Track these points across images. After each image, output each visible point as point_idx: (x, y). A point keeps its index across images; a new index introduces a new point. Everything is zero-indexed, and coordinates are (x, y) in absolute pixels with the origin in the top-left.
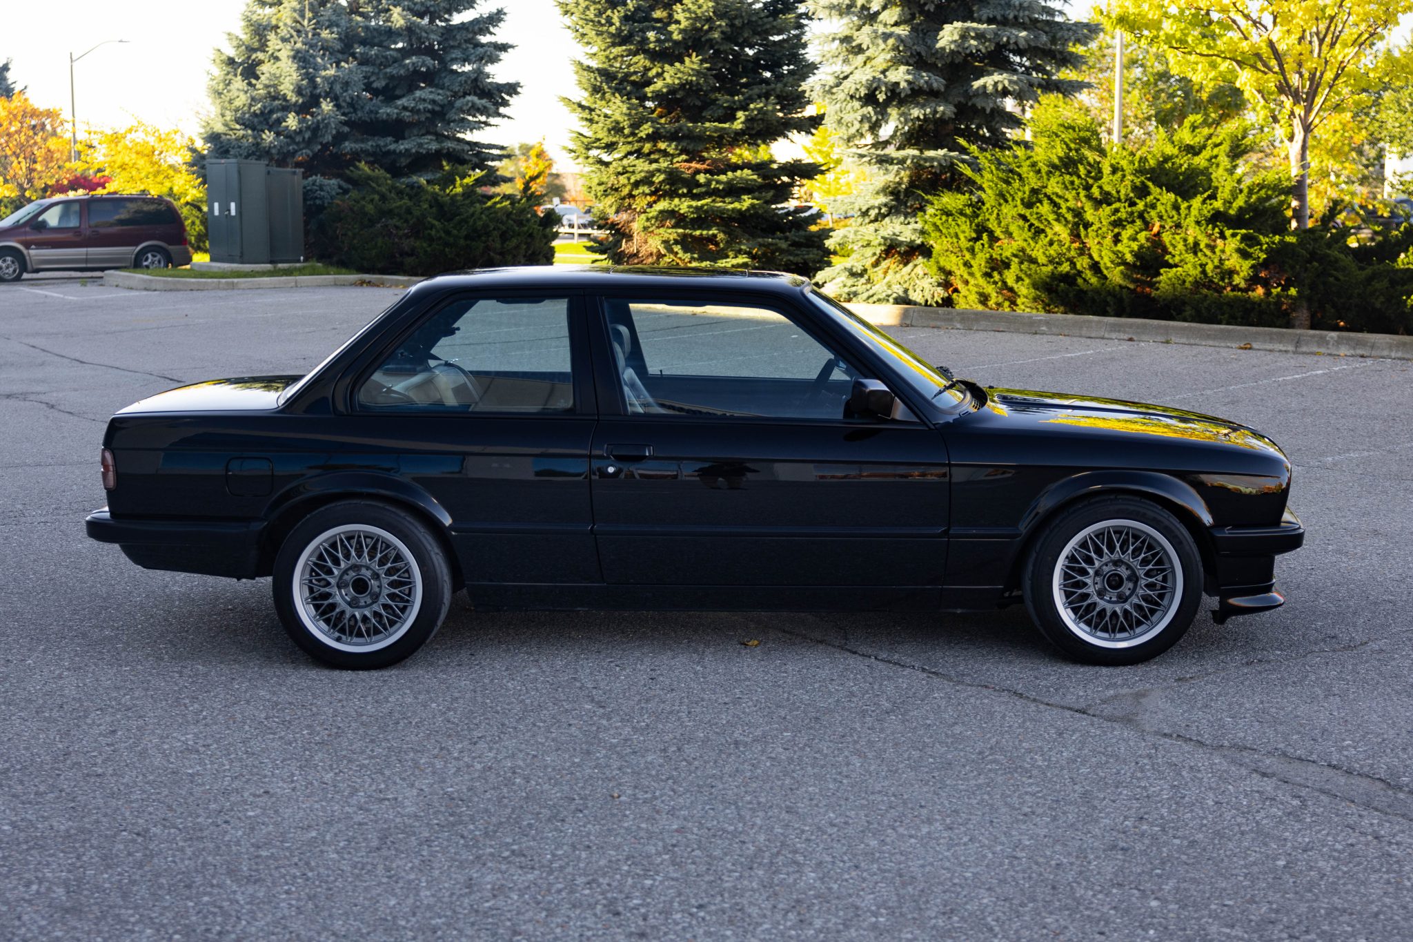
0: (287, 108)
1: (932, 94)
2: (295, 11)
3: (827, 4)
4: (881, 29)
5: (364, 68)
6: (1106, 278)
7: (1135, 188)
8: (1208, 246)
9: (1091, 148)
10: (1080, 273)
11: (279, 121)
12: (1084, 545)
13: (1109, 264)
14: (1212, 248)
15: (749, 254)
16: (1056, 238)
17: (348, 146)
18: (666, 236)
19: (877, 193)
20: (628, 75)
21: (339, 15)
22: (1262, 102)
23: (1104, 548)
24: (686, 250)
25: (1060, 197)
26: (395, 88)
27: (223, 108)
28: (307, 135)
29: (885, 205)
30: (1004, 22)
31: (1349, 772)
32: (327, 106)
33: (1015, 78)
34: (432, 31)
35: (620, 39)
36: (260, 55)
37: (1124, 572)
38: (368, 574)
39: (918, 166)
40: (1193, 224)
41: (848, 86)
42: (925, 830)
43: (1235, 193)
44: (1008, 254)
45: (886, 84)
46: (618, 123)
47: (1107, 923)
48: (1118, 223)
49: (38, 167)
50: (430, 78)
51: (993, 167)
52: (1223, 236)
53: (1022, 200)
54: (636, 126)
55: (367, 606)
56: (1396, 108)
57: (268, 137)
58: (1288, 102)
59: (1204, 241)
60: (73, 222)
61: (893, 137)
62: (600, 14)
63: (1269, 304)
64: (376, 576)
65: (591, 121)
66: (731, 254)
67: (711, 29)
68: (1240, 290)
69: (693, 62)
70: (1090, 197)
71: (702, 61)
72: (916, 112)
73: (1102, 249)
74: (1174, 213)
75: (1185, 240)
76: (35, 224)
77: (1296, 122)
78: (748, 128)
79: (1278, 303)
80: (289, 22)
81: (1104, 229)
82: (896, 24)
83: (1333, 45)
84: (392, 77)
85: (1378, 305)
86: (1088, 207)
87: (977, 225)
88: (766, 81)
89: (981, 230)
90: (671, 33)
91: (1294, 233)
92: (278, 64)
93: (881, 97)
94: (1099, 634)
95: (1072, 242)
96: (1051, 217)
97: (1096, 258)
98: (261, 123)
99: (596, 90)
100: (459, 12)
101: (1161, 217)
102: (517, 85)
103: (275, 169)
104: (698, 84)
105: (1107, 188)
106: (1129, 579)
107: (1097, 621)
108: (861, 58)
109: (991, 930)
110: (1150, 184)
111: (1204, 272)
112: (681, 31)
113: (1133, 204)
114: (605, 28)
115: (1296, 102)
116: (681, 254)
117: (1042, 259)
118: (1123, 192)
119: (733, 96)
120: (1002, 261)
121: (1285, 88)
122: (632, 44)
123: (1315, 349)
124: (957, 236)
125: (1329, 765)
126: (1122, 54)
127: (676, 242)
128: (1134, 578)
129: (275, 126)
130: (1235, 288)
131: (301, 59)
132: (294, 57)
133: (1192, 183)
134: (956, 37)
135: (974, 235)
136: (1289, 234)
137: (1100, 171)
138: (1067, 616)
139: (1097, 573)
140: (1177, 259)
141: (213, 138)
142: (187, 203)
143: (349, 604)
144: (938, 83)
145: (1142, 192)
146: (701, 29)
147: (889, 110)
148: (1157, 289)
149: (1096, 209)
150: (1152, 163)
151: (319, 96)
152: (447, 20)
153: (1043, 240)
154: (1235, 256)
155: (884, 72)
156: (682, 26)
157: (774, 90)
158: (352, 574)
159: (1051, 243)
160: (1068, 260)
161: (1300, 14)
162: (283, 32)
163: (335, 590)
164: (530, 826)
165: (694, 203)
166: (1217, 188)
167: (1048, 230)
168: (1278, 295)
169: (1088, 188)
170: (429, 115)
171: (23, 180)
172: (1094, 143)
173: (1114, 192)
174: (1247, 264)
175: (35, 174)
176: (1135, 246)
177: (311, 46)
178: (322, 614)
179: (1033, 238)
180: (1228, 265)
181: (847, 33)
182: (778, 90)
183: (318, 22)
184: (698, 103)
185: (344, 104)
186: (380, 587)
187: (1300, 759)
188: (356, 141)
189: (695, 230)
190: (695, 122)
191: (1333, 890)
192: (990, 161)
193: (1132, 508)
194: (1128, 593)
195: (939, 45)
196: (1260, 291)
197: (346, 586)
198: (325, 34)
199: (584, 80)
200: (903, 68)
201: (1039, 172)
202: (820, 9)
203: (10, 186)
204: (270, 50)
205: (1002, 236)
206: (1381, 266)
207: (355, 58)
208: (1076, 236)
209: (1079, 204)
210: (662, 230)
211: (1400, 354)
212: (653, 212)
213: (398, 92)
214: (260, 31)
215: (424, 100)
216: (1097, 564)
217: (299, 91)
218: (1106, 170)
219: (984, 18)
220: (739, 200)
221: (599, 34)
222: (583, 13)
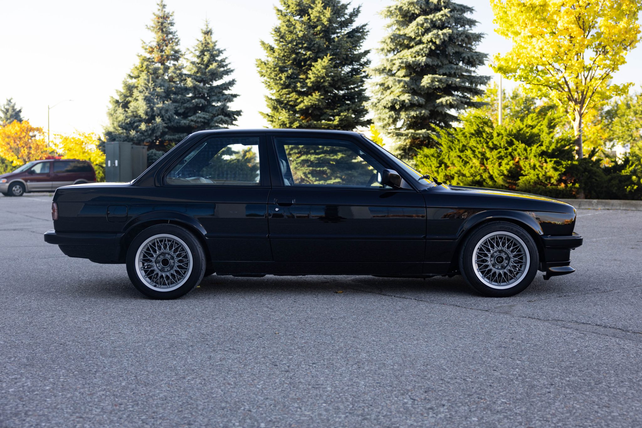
0: (141, 121)
1: (420, 106)
2: (145, 80)
3: (374, 68)
4: (397, 79)
5: (175, 104)
6: (495, 182)
7: (507, 142)
8: (540, 166)
9: (488, 126)
10: (484, 180)
11: (137, 126)
12: (486, 243)
13: (497, 176)
14: (541, 167)
15: (341, 178)
16: (474, 165)
17: (167, 137)
18: (305, 171)
19: (396, 150)
20: (288, 102)
21: (164, 82)
22: (561, 105)
23: (495, 244)
24: (313, 176)
25: (475, 147)
26: (187, 113)
27: (114, 121)
28: (150, 132)
29: (400, 155)
30: (450, 75)
31: (605, 327)
32: (158, 120)
33: (455, 98)
34: (204, 89)
35: (285, 86)
36: (130, 99)
37: (504, 256)
38: (169, 257)
39: (414, 138)
40: (533, 157)
41: (383, 103)
42: (415, 342)
43: (551, 143)
44: (453, 172)
45: (399, 101)
46: (284, 122)
47: (497, 367)
48: (500, 158)
49: (33, 152)
50: (203, 109)
51: (446, 136)
52: (546, 162)
53: (459, 149)
54: (291, 123)
55: (168, 271)
56: (620, 125)
57: (133, 133)
58: (572, 104)
59: (538, 164)
60: (47, 171)
61: (403, 125)
62: (276, 75)
63: (567, 191)
64: (172, 258)
65: (272, 121)
66: (333, 178)
67: (324, 81)
68: (554, 185)
69: (316, 95)
70: (488, 147)
71: (320, 95)
72: (413, 113)
73: (494, 169)
74: (525, 152)
75: (530, 164)
76: (30, 172)
77: (576, 113)
78: (340, 124)
79: (571, 190)
80: (143, 84)
81: (495, 161)
82: (404, 76)
83: (591, 80)
84: (187, 108)
85: (614, 191)
86: (487, 151)
87: (440, 161)
88: (348, 104)
89: (441, 163)
90: (307, 83)
91: (577, 160)
92: (138, 102)
93: (397, 107)
94: (493, 283)
95: (481, 166)
96: (472, 156)
97: (491, 173)
98: (129, 127)
99: (275, 108)
100: (216, 81)
101: (519, 155)
102: (241, 111)
103: (135, 146)
104: (319, 105)
105: (495, 143)
106: (506, 259)
107: (492, 277)
108: (389, 91)
109: (445, 369)
110: (514, 140)
111: (538, 178)
112: (311, 82)
113: (507, 149)
114: (278, 82)
115: (576, 104)
116: (311, 178)
117: (468, 174)
118: (502, 144)
119: (334, 110)
120: (451, 176)
121: (570, 99)
122: (290, 88)
123: (587, 207)
124: (431, 166)
125: (596, 325)
126: (501, 104)
127: (309, 173)
128: (508, 258)
129: (136, 128)
130: (552, 184)
131: (148, 100)
132: (145, 99)
133: (532, 140)
134: (429, 81)
135: (438, 165)
136: (575, 161)
137: (492, 136)
138: (479, 275)
139: (492, 256)
140: (526, 172)
141: (109, 134)
142: (97, 165)
143: (160, 270)
144: (422, 101)
145: (511, 143)
146: (320, 82)
147: (401, 113)
148: (518, 186)
149: (491, 152)
150: (514, 131)
151: (155, 115)
152: (210, 84)
153: (468, 166)
154: (552, 170)
155: (398, 96)
156: (312, 80)
157: (351, 107)
158: (162, 257)
159: (472, 167)
160: (479, 174)
161: (576, 65)
162: (140, 88)
163: (154, 264)
164: (238, 342)
165: (317, 156)
166: (543, 142)
167: (470, 162)
168: (571, 187)
169: (487, 143)
170: (202, 124)
171: (25, 157)
172: (489, 124)
173: (498, 144)
174: (557, 173)
175: (31, 155)
176: (508, 167)
177: (152, 95)
178: (148, 275)
179: (464, 166)
180: (548, 174)
181: (383, 82)
182: (353, 108)
183: (155, 85)
184: (319, 113)
185: (166, 119)
186: (174, 263)
187: (583, 323)
188: (171, 135)
189: (317, 168)
190: (317, 121)
191: (599, 357)
192: (445, 134)
193: (507, 226)
194: (506, 265)
195: (422, 85)
196: (563, 185)
197: (159, 262)
198: (158, 89)
199: (269, 104)
200: (407, 95)
201: (466, 137)
202: (371, 71)
203: (20, 160)
204: (134, 96)
205: (450, 165)
206: (615, 175)
207: (171, 100)
208: (482, 164)
209: (484, 150)
210: (303, 168)
211: (624, 208)
212: (299, 160)
213: (189, 114)
214: (130, 89)
215: (200, 117)
216: (492, 252)
217: (146, 113)
218: (495, 135)
219: (441, 73)
220: (336, 154)
221: (276, 84)
222: (269, 75)
